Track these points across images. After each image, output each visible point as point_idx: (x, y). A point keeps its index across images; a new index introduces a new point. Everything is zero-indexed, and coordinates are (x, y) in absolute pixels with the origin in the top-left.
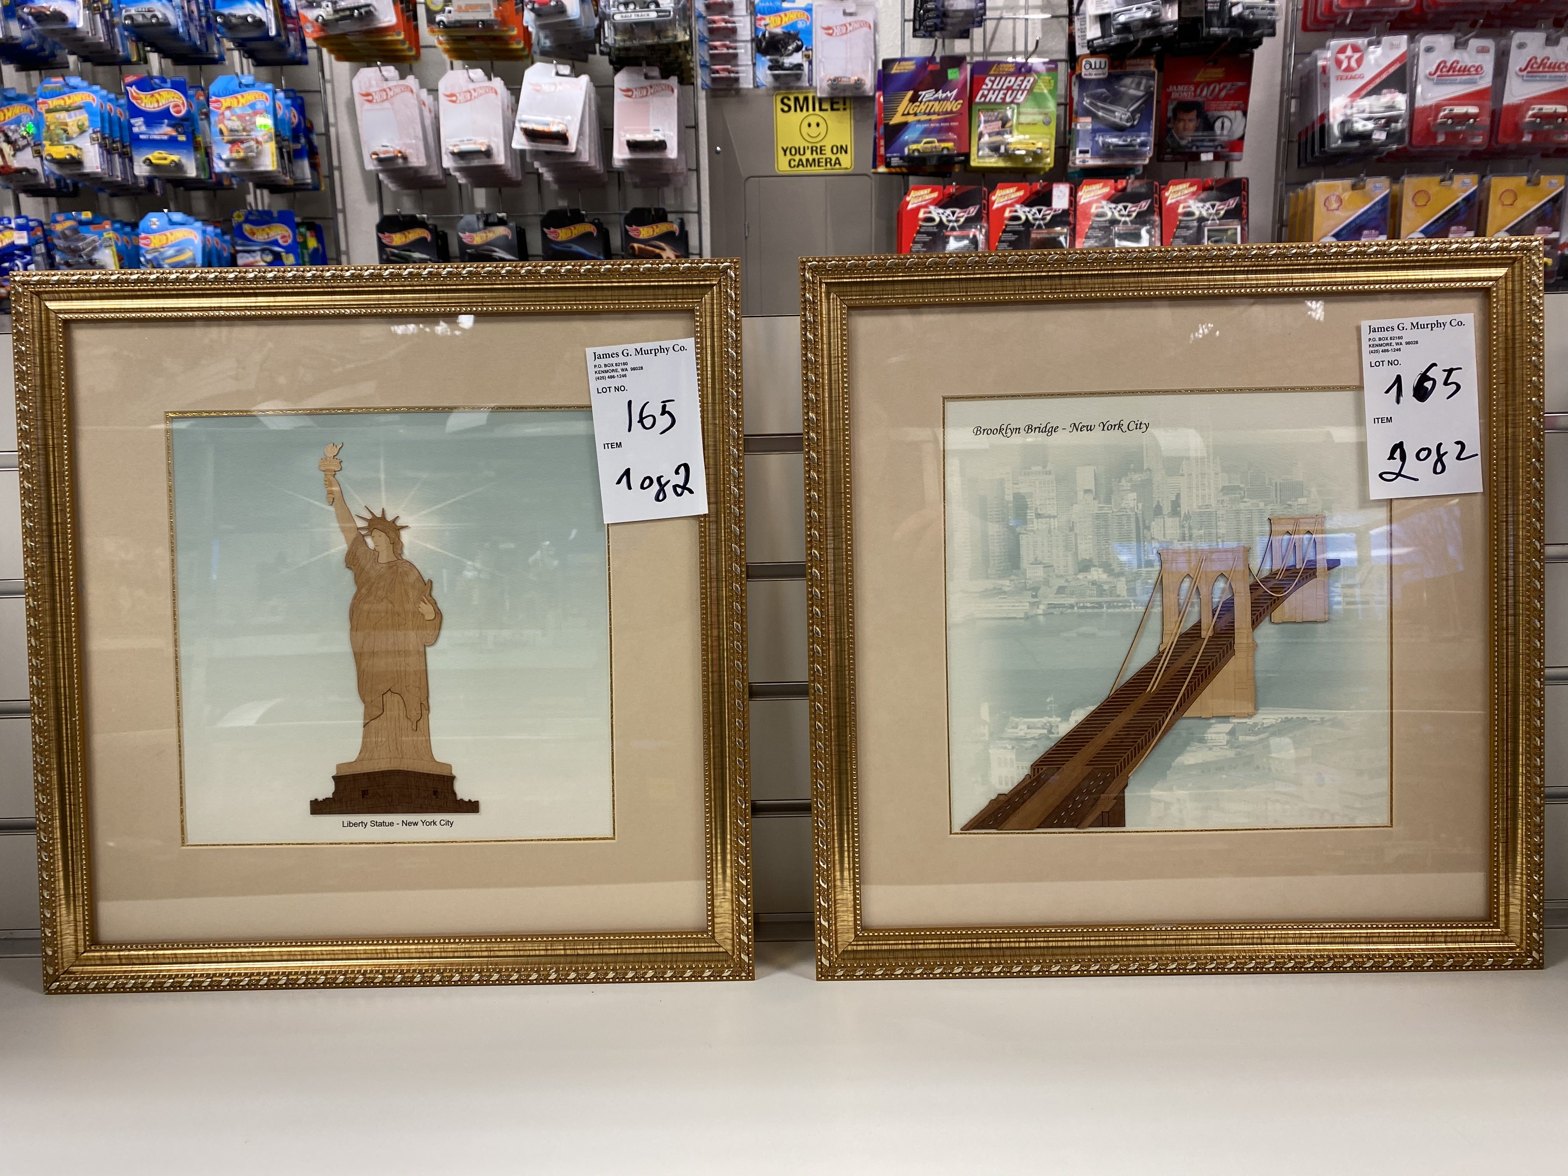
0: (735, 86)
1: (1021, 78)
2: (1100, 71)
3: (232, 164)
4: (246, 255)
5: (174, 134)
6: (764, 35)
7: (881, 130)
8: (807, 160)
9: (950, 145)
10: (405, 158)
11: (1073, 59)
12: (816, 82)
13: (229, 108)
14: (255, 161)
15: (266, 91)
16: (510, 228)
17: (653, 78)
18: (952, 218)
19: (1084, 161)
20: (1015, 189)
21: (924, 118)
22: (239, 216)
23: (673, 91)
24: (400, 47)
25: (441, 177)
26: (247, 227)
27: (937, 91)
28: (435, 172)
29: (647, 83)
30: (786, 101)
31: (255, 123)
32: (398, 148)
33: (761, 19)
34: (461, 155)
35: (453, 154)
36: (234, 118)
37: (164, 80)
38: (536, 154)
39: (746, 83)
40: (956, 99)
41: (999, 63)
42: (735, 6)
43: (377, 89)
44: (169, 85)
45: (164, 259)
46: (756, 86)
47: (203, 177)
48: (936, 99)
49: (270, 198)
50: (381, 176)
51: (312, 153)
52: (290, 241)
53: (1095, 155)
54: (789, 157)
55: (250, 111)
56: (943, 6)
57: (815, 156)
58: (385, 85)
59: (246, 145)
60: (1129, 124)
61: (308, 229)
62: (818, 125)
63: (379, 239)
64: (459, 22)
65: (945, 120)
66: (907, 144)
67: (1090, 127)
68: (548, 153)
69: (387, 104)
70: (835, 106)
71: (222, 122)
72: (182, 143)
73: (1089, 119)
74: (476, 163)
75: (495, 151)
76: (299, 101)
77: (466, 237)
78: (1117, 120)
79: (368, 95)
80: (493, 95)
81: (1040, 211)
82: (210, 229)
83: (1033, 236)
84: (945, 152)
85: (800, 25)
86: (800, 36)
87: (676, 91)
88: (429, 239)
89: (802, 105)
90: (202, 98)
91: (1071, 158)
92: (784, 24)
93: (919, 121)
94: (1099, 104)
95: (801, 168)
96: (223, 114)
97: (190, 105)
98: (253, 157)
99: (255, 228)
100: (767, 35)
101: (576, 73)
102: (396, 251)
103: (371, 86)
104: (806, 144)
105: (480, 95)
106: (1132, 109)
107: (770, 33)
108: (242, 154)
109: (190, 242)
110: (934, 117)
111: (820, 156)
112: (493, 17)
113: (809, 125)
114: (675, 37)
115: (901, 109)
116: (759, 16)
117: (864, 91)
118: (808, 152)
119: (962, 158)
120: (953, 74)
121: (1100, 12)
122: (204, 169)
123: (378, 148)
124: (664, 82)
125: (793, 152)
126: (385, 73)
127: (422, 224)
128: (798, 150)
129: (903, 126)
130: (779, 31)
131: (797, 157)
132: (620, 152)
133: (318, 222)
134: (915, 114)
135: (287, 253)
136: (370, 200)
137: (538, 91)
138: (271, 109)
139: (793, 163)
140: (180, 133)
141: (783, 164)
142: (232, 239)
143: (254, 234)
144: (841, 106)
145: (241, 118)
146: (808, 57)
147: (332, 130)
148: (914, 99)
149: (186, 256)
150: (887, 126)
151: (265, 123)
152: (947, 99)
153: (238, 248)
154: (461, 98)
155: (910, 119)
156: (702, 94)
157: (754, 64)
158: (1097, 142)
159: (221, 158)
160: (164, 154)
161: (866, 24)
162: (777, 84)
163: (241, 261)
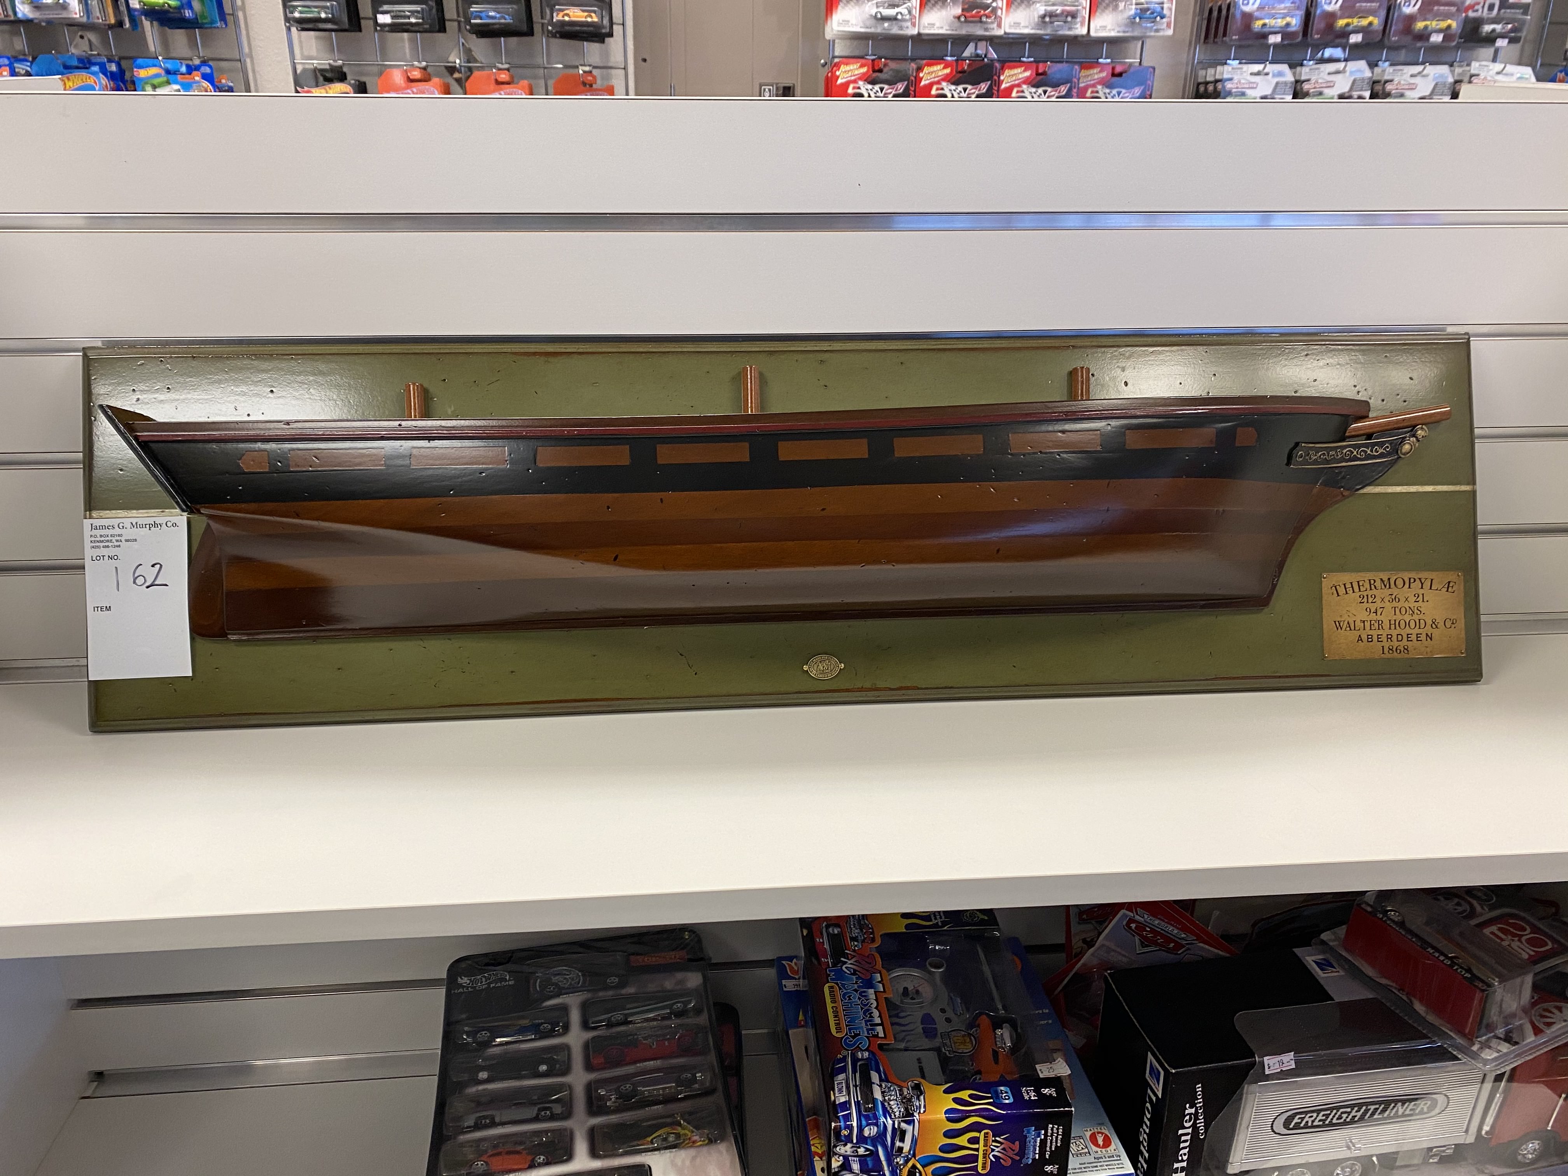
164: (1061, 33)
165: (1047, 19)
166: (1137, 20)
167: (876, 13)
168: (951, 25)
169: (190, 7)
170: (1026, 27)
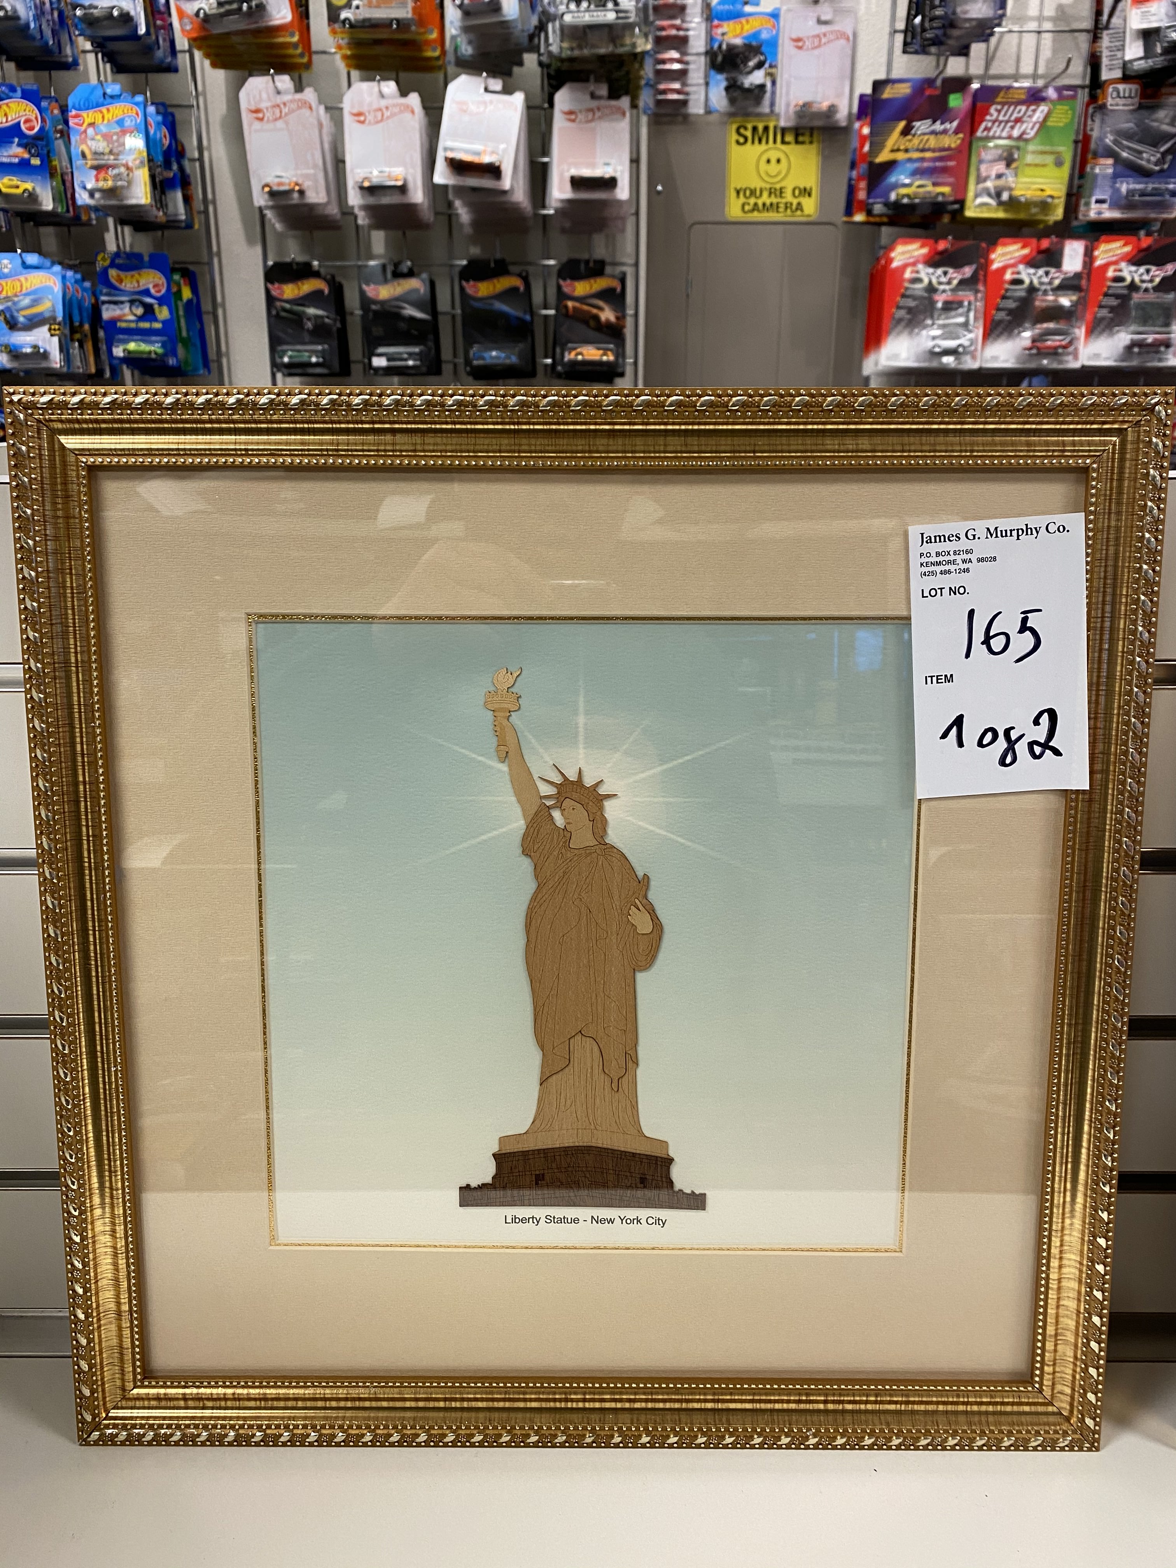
0: (683, 111)
1: (1033, 107)
2: (1129, 101)
3: (97, 195)
4: (112, 306)
5: (26, 156)
6: (720, 46)
7: (863, 167)
8: (764, 205)
9: (946, 190)
10: (302, 192)
11: (1096, 85)
12: (781, 107)
13: (92, 125)
14: (125, 192)
15: (137, 104)
16: (423, 281)
17: (600, 98)
18: (943, 279)
19: (1100, 213)
20: (1019, 245)
21: (916, 155)
22: (104, 259)
23: (624, 114)
24: (291, 51)
25: (339, 217)
26: (113, 273)
27: (934, 122)
28: (333, 210)
29: (594, 104)
30: (742, 131)
31: (124, 144)
32: (294, 179)
33: (717, 27)
34: (372, 190)
35: (362, 188)
36: (99, 137)
37: (13, 89)
38: (460, 191)
39: (696, 108)
40: (956, 132)
41: (1009, 88)
42: (688, 11)
43: (269, 104)
44: (19, 93)
45: (18, 311)
46: (708, 112)
47: (59, 210)
48: (933, 133)
49: (132, 236)
50: (269, 214)
51: (184, 182)
52: (163, 291)
53: (1114, 205)
54: (742, 199)
55: (118, 129)
56: (954, 13)
57: (774, 200)
58: (279, 99)
59: (116, 171)
60: (1157, 168)
61: (183, 276)
62: (778, 161)
63: (268, 292)
64: (369, 20)
65: (940, 159)
66: (895, 186)
67: (1110, 171)
68: (474, 189)
69: (280, 124)
70: (801, 139)
71: (84, 141)
72: (35, 167)
73: (1110, 161)
74: (386, 200)
75: (411, 185)
76: (170, 118)
77: (370, 290)
78: (1144, 163)
79: (257, 111)
80: (408, 115)
81: (1047, 273)
82: (70, 274)
83: (1037, 303)
84: (940, 199)
85: (764, 36)
86: (763, 49)
87: (628, 114)
88: (326, 291)
89: (760, 136)
90: (56, 112)
91: (1082, 208)
92: (745, 34)
93: (910, 160)
94: (1125, 142)
95: (756, 214)
96: (85, 131)
97: (43, 120)
98: (122, 187)
99: (122, 274)
100: (724, 47)
101: (507, 90)
102: (287, 306)
103: (261, 100)
104: (764, 185)
105: (393, 115)
106: (1162, 149)
107: (728, 45)
108: (110, 183)
109: (49, 289)
110: (928, 155)
111: (779, 200)
112: (410, 15)
113: (768, 161)
114: (634, 45)
115: (890, 143)
116: (716, 22)
117: (837, 121)
118: (765, 194)
119: (956, 206)
120: (955, 101)
121: (1145, 26)
122: (61, 201)
123: (269, 180)
124: (613, 103)
125: (748, 193)
126: (279, 85)
127: (316, 275)
128: (753, 192)
129: (890, 165)
130: (738, 41)
131: (752, 201)
132: (561, 190)
133: (191, 268)
134: (906, 151)
135: (160, 305)
136: (250, 241)
137: (465, 111)
138: (143, 126)
139: (747, 208)
140: (33, 156)
141: (734, 209)
142: (93, 285)
143: (121, 281)
144: (806, 138)
145: (106, 137)
146: (771, 75)
147: (206, 154)
148: (906, 132)
149: (44, 307)
150: (871, 164)
151: (135, 143)
152: (945, 132)
153: (103, 298)
154: (370, 118)
155: (900, 156)
156: (644, 120)
157: (707, 84)
158: (1118, 190)
159: (85, 188)
160: (15, 181)
161: (843, 35)
162: (733, 110)
163: (107, 313)
164: (1149, 364)
165: (1135, 349)
167: (933, 347)
168: (1018, 359)
169: (174, 353)
170: (1107, 359)
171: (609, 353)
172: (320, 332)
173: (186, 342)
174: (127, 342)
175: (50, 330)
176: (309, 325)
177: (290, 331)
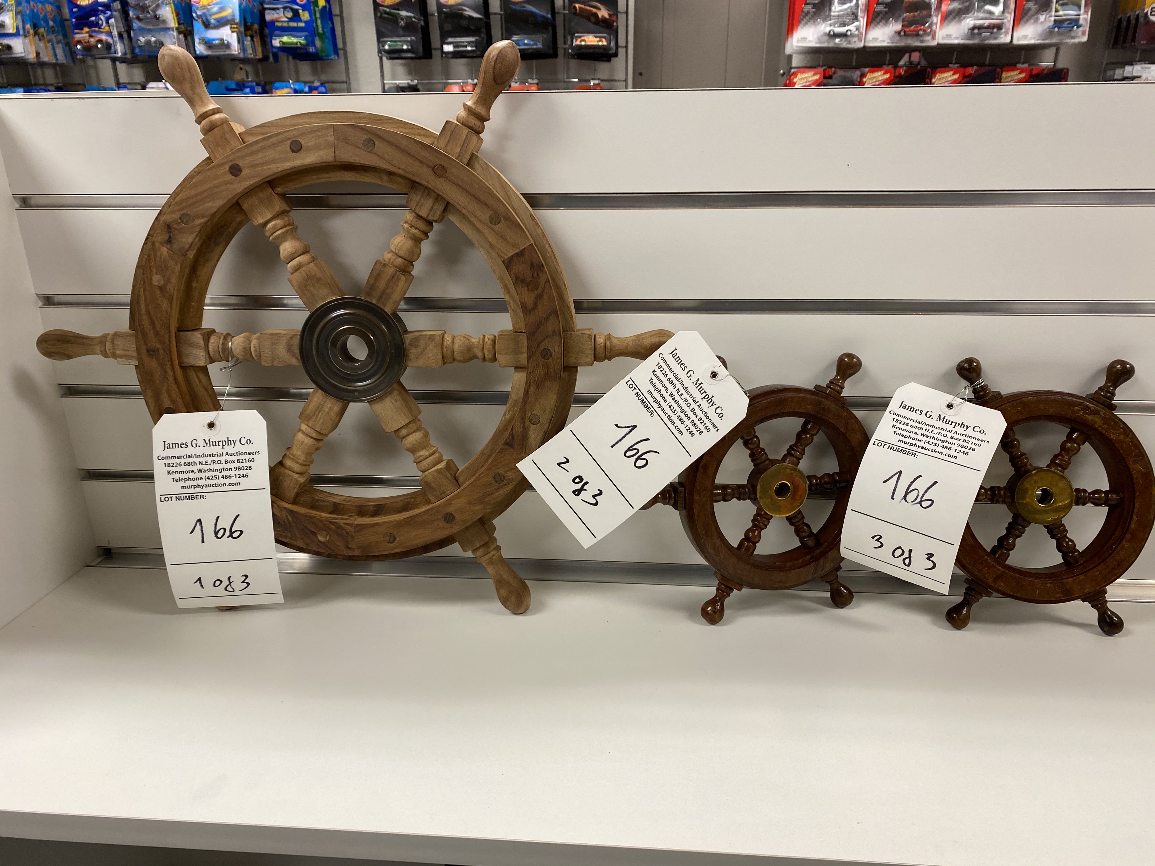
4: (273, 12)
45: (210, 15)
102: (388, 10)
135: (303, 10)
149: (227, 13)
153: (266, 6)
163: (269, 16)
164: (987, 42)
165: (976, 31)
166: (1056, 29)
167: (830, 32)
168: (891, 39)
169: (314, 44)
170: (957, 38)
171: (603, 40)
172: (409, 28)
173: (322, 36)
174: (282, 36)
175: (231, 28)
176: (402, 23)
177: (390, 28)
